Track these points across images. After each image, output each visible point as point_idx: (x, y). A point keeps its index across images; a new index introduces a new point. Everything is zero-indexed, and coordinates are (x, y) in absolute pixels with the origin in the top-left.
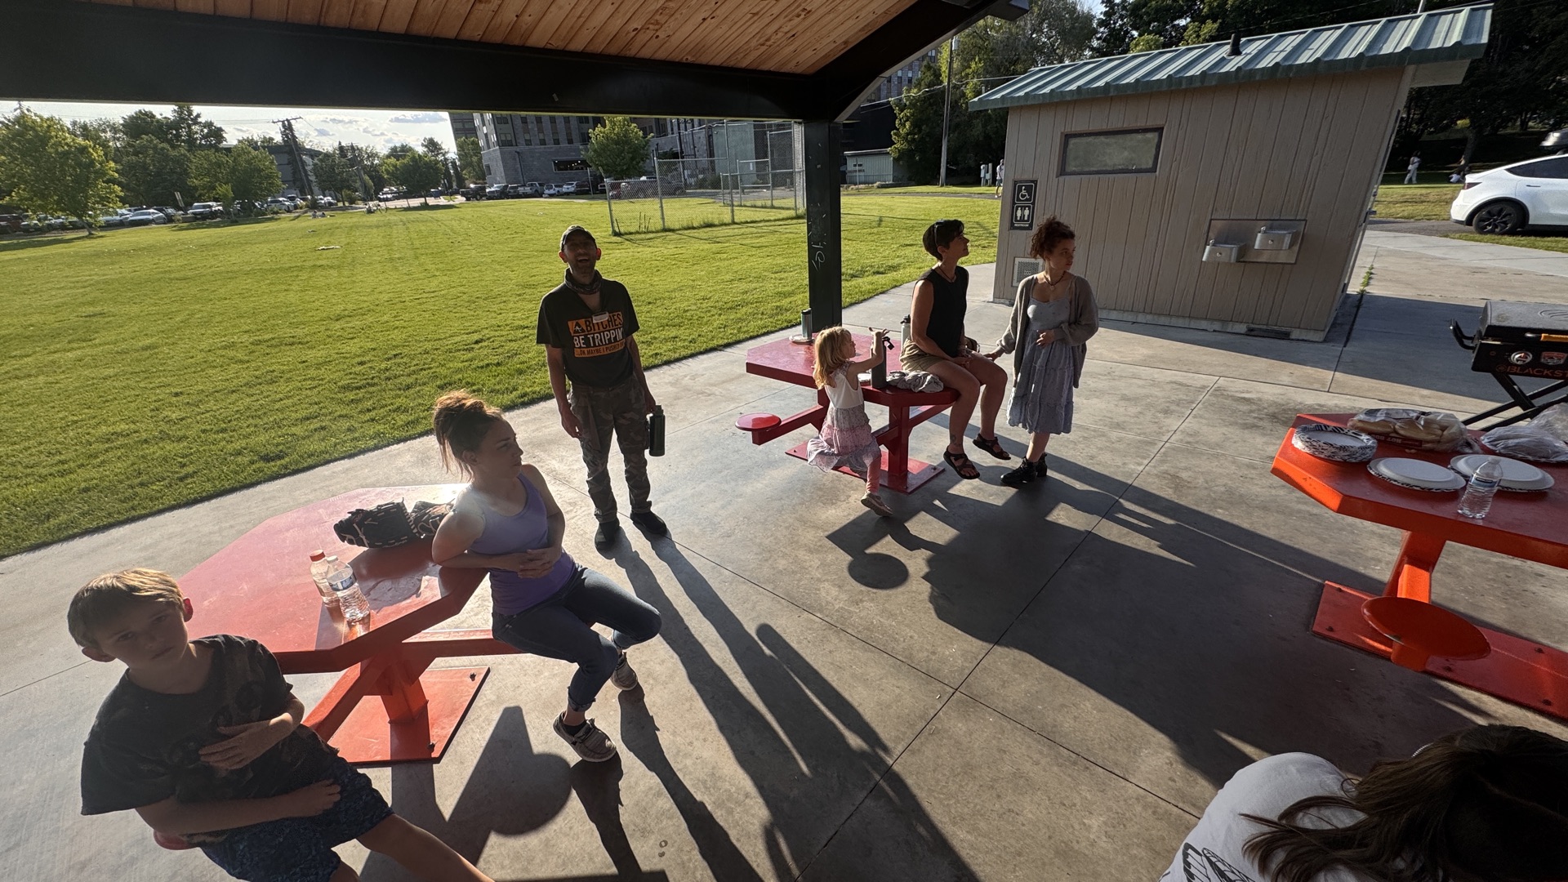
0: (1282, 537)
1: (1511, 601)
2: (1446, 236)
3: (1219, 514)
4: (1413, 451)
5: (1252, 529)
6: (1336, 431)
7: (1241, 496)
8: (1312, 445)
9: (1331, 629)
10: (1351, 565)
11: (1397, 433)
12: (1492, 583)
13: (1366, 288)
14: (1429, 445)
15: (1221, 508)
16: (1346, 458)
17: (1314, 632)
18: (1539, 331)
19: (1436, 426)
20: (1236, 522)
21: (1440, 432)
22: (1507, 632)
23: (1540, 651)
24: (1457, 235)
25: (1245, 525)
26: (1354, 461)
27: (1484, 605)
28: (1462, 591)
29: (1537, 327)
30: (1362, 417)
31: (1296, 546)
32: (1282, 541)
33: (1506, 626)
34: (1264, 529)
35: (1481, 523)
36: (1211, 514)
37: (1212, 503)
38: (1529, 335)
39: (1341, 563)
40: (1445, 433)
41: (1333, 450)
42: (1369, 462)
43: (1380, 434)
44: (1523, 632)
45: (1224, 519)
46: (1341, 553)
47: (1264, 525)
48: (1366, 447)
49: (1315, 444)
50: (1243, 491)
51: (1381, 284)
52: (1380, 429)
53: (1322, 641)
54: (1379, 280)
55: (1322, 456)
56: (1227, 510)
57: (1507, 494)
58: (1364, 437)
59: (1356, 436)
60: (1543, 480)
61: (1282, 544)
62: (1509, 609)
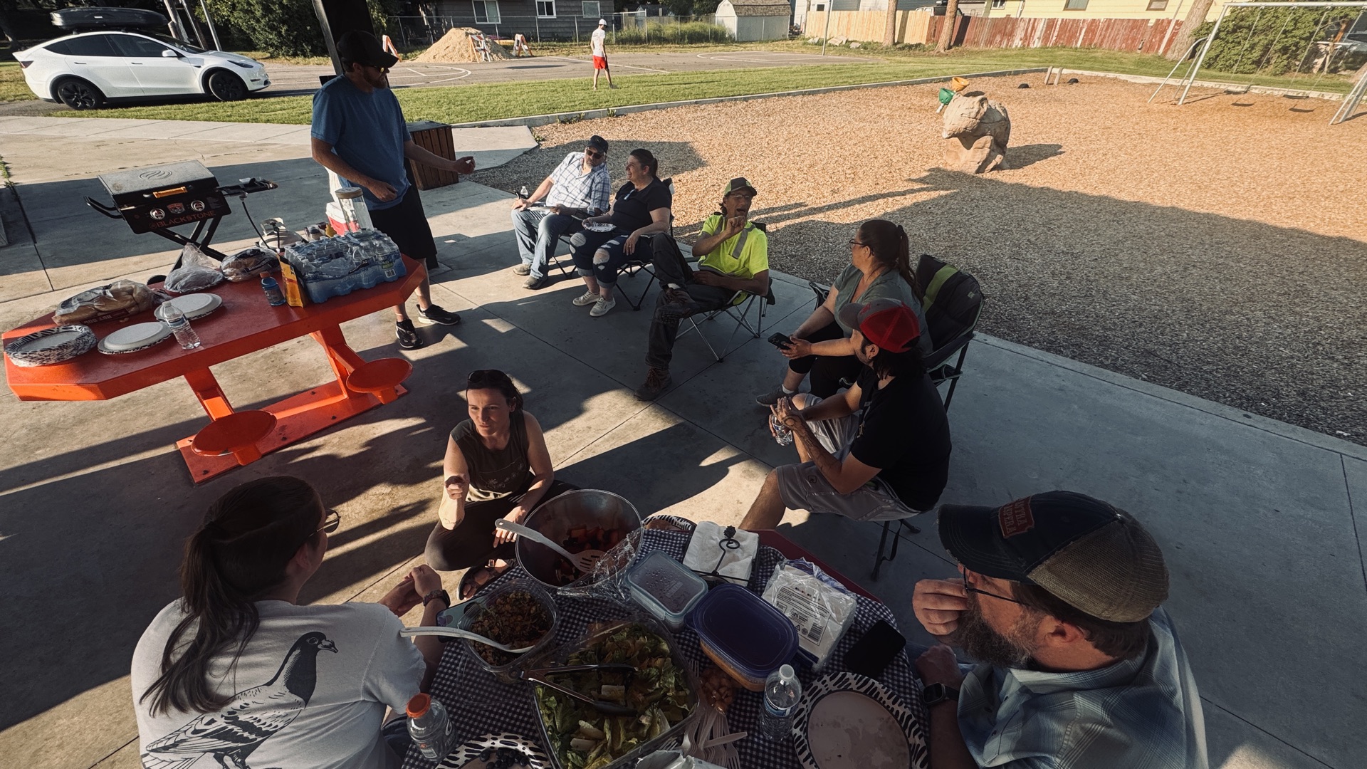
0: (118, 434)
1: (284, 375)
2: (50, 115)
3: (40, 455)
4: (126, 319)
5: (85, 446)
6: (47, 334)
7: (48, 425)
8: (32, 358)
9: (206, 472)
10: (184, 418)
11: (101, 311)
12: (269, 371)
13: (11, 179)
14: (133, 309)
15: (39, 448)
16: (75, 352)
17: (199, 483)
18: (150, 191)
19: (124, 293)
20: (64, 450)
21: (130, 297)
22: (295, 394)
23: (313, 393)
24: (59, 113)
25: (76, 447)
26: (84, 352)
27: (274, 387)
28: (258, 387)
29: (148, 187)
30: (62, 311)
31: (135, 433)
32: (120, 437)
33: (292, 391)
34: (96, 438)
35: (202, 348)
36: (33, 460)
37: (25, 450)
38: (146, 196)
39: (177, 422)
40: (134, 295)
41: (56, 353)
42: (96, 346)
43: (88, 319)
44: (300, 389)
45: (51, 456)
46: (170, 415)
47: (94, 435)
48: (85, 335)
49: (34, 356)
50: (47, 421)
51: (23, 172)
52: (85, 315)
53: (208, 485)
54: (19, 169)
55: (53, 362)
56: (45, 447)
57: (199, 322)
58: (76, 328)
59: (67, 330)
60: (214, 300)
61: (121, 440)
62: (286, 380)
